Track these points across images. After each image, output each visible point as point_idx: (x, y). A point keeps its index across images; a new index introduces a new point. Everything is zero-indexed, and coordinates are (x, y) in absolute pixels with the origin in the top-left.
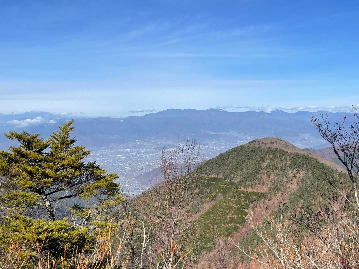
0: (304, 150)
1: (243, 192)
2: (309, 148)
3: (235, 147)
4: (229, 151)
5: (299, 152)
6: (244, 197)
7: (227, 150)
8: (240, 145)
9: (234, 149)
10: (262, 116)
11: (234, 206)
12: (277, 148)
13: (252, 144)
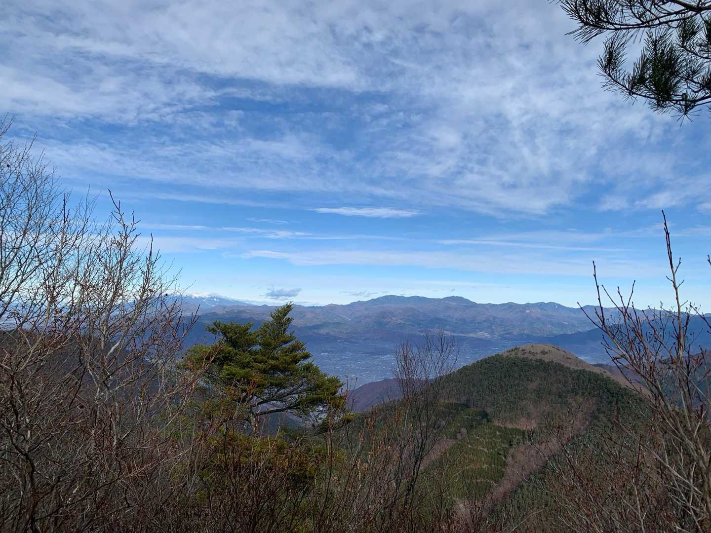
0: (595, 365)
1: (499, 429)
2: (603, 363)
3: (487, 357)
4: (478, 362)
5: (588, 369)
6: (500, 436)
7: (475, 361)
8: (494, 354)
9: (486, 360)
10: (528, 311)
11: (486, 450)
12: (553, 362)
13: (513, 353)
